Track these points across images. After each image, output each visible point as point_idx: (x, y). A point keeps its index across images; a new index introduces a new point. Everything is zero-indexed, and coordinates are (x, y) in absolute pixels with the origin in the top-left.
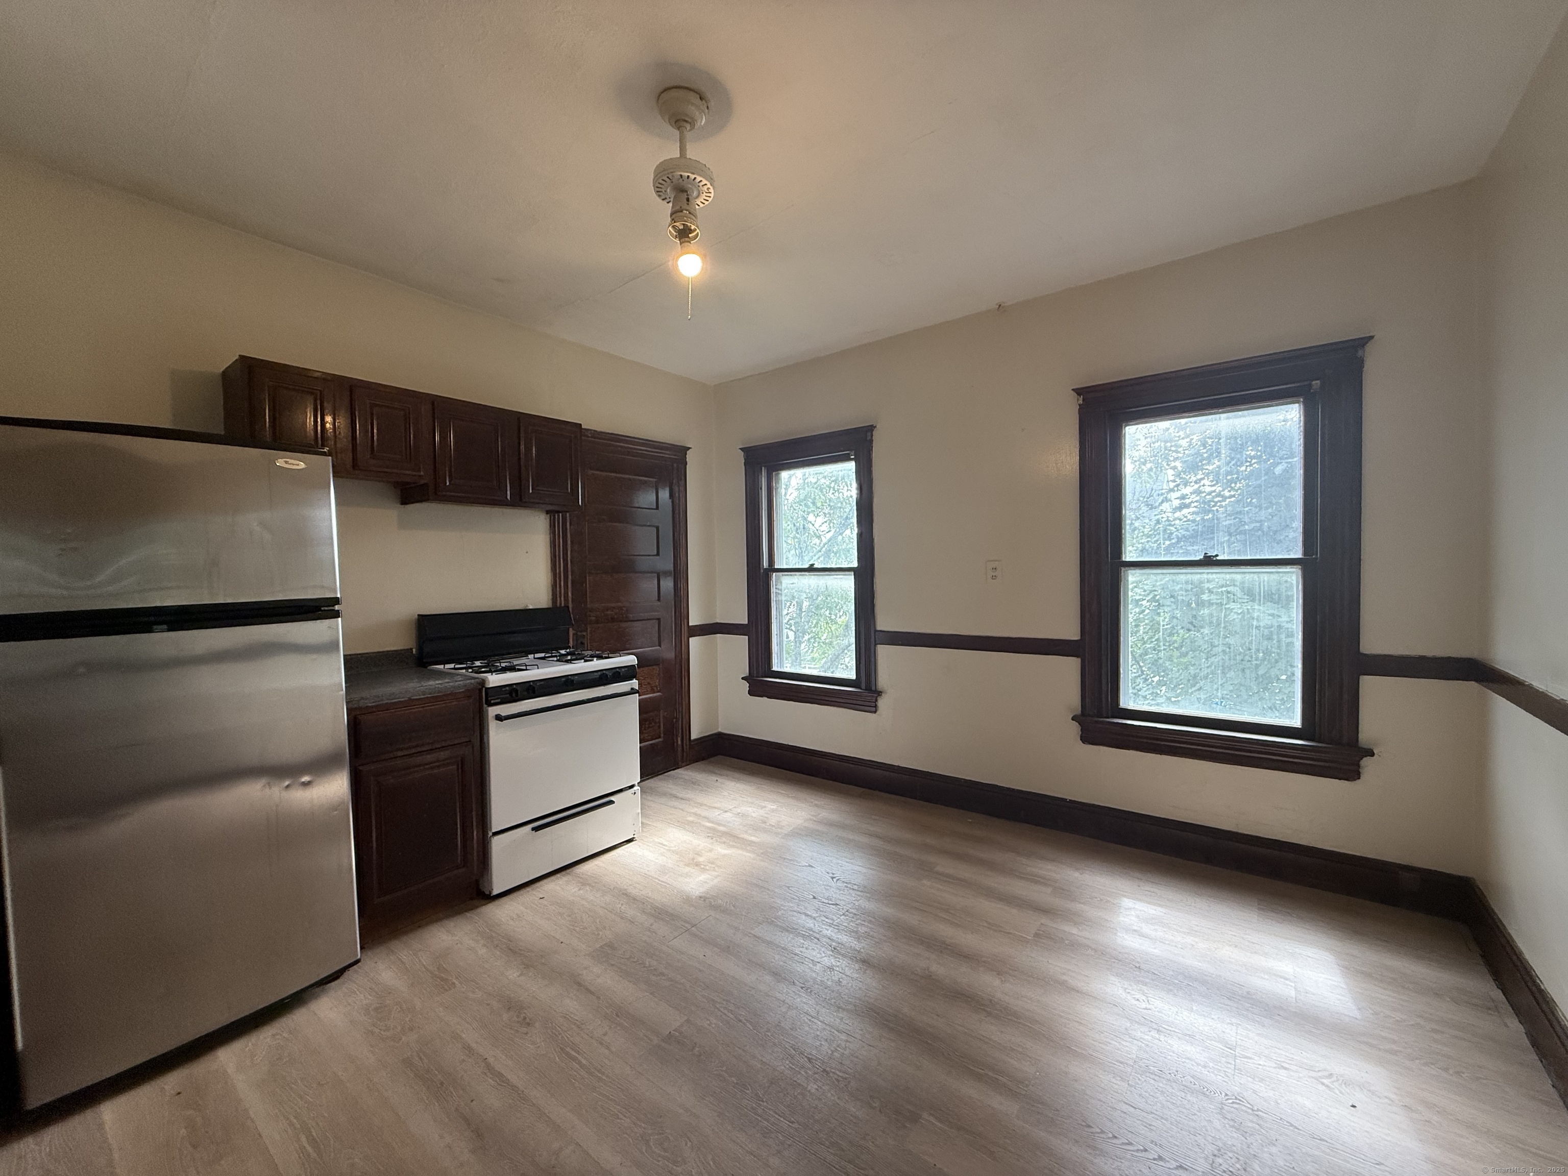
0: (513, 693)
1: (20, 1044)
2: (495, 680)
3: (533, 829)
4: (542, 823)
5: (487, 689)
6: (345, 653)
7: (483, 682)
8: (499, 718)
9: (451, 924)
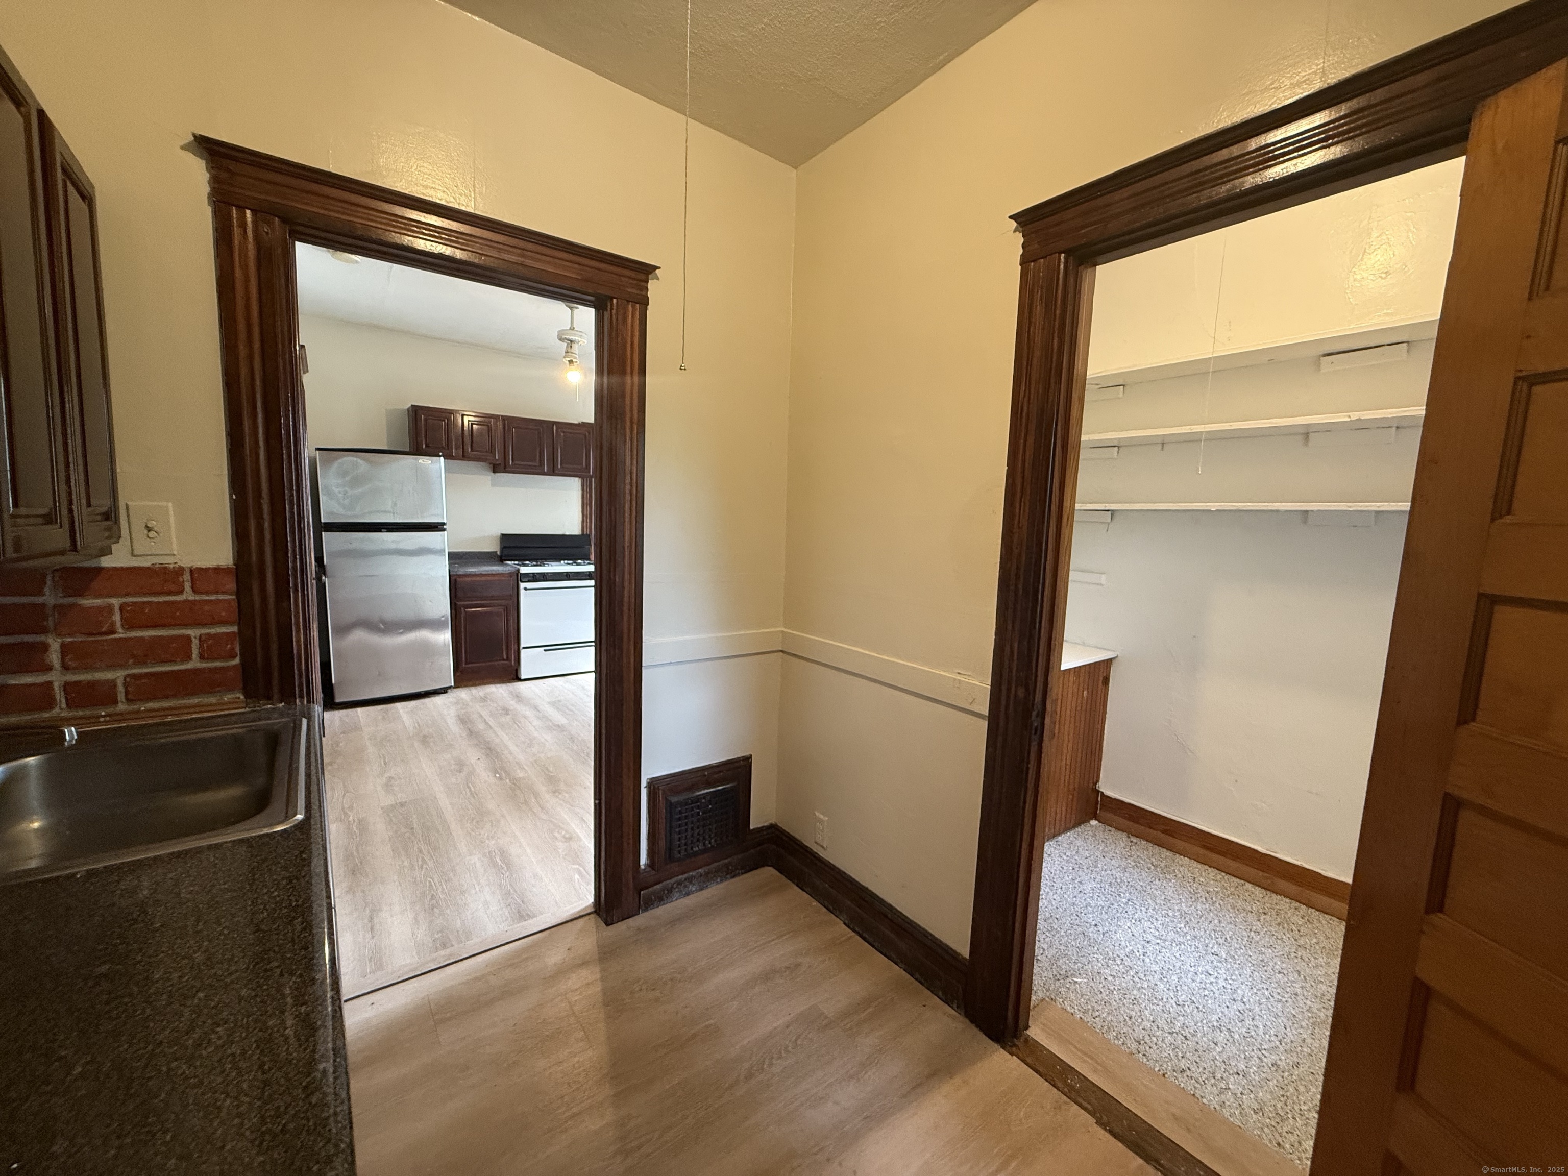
0: (534, 578)
1: (333, 682)
2: (524, 570)
3: (545, 650)
4: (549, 648)
5: (521, 574)
6: (450, 551)
7: (518, 570)
8: (526, 589)
9: (498, 686)
